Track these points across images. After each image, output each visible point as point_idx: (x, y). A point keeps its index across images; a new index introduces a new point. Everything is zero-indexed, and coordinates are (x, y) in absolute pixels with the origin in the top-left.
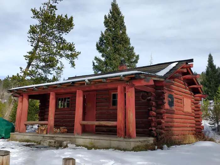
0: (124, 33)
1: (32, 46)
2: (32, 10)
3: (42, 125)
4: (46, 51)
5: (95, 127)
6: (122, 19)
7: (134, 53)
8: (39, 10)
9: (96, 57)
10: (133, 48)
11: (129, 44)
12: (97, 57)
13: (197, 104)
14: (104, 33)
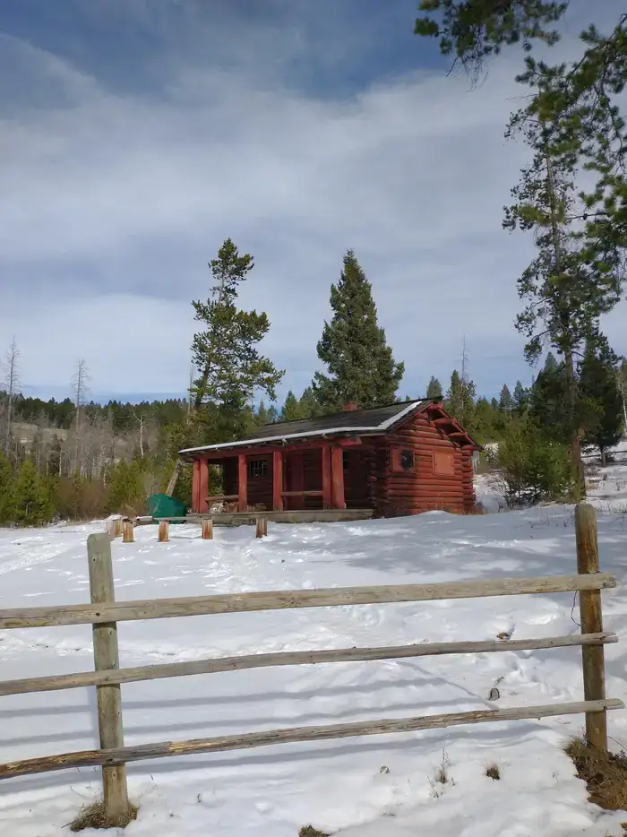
0: (372, 321)
1: (200, 370)
2: (194, 303)
3: (229, 501)
4: (224, 378)
5: (303, 500)
6: (366, 290)
7: (393, 361)
8: (206, 304)
9: (317, 374)
10: (390, 350)
11: (383, 341)
12: (320, 373)
13: (467, 460)
14: (330, 324)
